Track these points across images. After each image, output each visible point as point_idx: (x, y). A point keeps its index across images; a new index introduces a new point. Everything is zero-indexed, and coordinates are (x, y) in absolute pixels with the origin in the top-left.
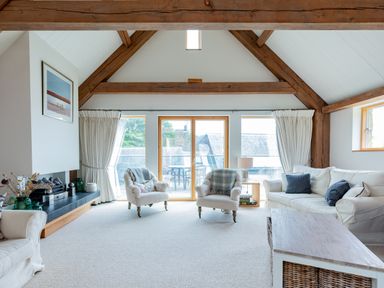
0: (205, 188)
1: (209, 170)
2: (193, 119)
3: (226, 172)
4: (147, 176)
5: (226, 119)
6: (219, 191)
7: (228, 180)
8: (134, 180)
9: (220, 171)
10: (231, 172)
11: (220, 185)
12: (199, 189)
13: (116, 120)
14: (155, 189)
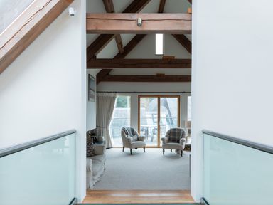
0: (166, 138)
1: (168, 129)
2: (159, 97)
3: (178, 129)
4: (133, 132)
5: (179, 97)
6: (174, 141)
7: (179, 134)
8: (127, 135)
9: (175, 129)
10: (181, 130)
11: (175, 137)
12: (163, 139)
13: (114, 98)
14: (138, 139)
